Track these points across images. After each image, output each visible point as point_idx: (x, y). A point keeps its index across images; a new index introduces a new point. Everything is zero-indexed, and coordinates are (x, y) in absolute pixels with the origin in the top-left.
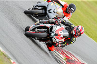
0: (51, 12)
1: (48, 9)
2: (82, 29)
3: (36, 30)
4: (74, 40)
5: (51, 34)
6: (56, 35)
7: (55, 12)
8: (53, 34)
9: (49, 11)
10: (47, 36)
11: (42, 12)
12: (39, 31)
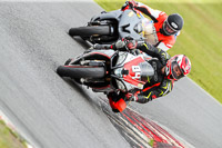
0: (129, 32)
1: (121, 25)
2: (185, 62)
3: (82, 63)
4: (168, 86)
5: (113, 70)
6: (124, 72)
7: (137, 31)
8: (117, 72)
9: (124, 29)
10: (106, 76)
11: (108, 31)
12: (88, 64)
